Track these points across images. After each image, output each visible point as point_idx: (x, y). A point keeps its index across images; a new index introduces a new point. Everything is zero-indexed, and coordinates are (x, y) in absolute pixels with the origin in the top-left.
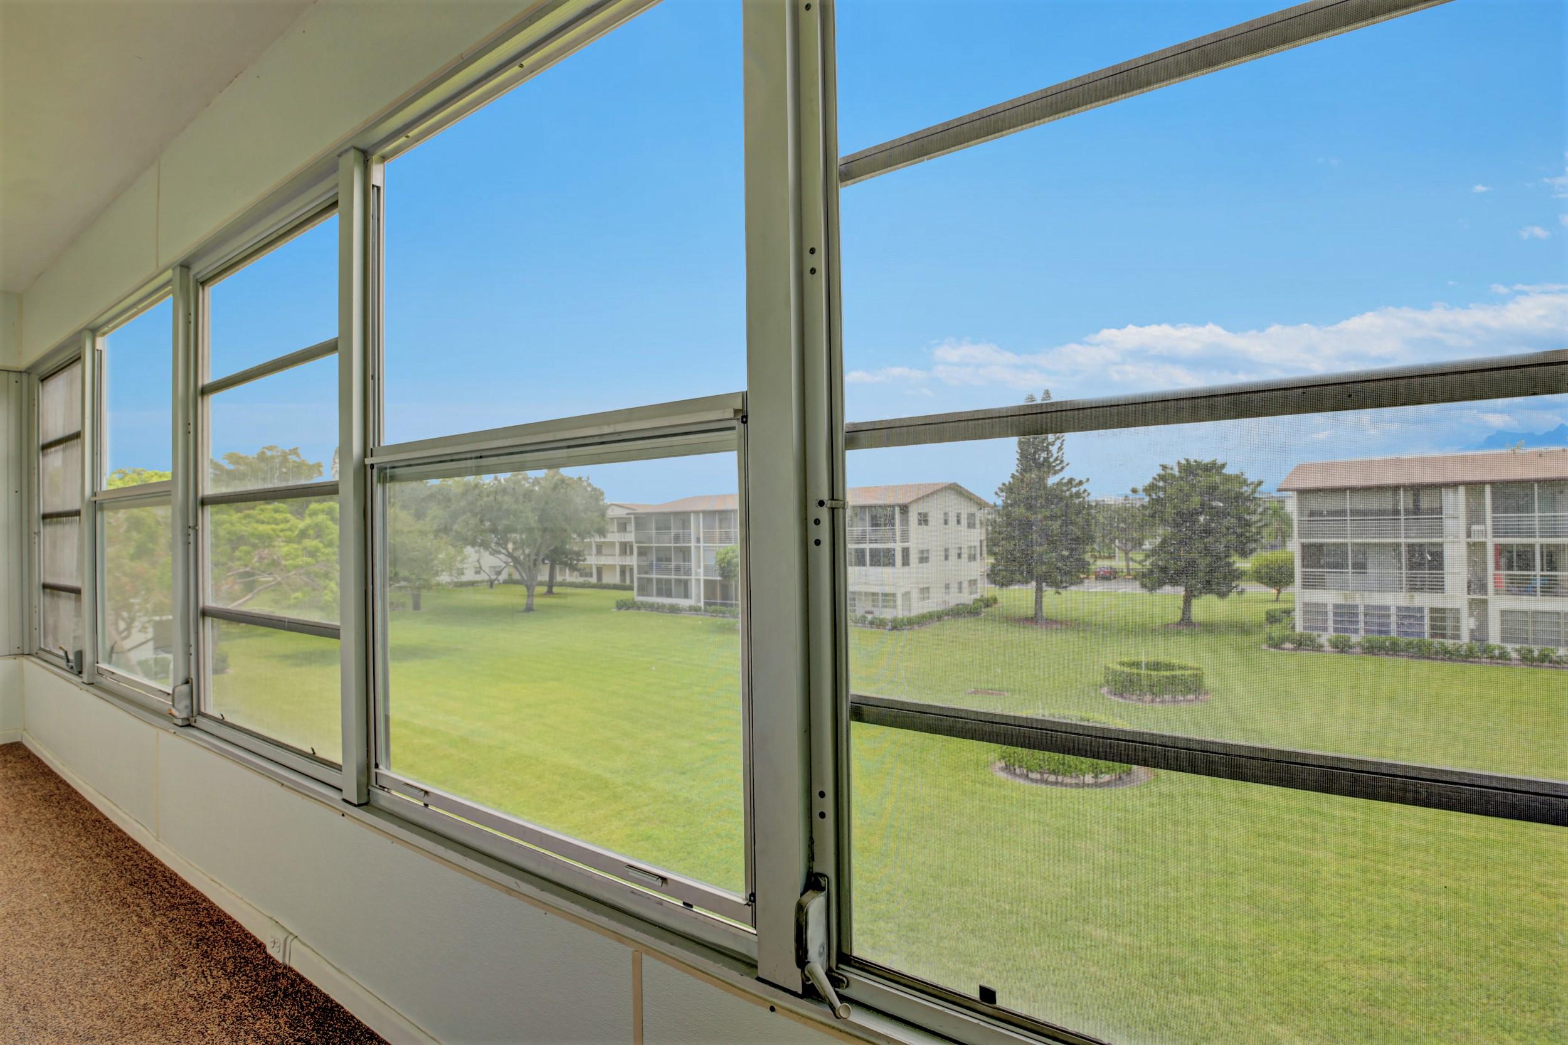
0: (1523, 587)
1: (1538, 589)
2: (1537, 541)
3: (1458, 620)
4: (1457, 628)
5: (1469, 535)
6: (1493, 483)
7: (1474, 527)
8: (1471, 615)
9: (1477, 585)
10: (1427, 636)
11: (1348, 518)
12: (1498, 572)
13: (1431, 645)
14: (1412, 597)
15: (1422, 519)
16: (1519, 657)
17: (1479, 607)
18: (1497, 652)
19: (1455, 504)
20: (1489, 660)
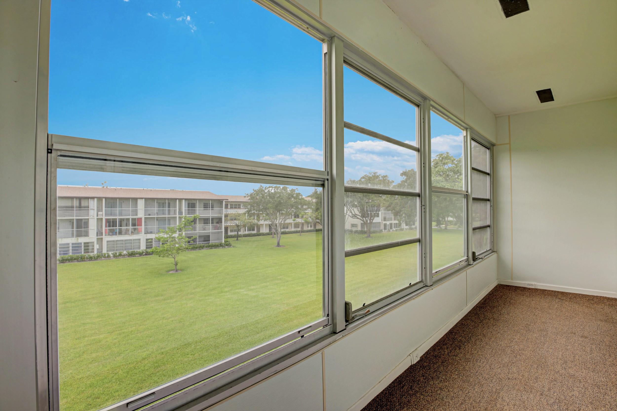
0: (112, 233)
1: (118, 233)
2: (118, 217)
3: (93, 246)
4: (93, 249)
5: (97, 216)
6: (106, 198)
7: (99, 213)
8: (97, 244)
9: (99, 233)
10: (83, 253)
11: (75, 209)
12: (106, 228)
13: (85, 256)
14: (78, 239)
15: (83, 210)
16: (113, 256)
17: (100, 241)
18: (106, 255)
19: (93, 204)
20: (104, 258)
